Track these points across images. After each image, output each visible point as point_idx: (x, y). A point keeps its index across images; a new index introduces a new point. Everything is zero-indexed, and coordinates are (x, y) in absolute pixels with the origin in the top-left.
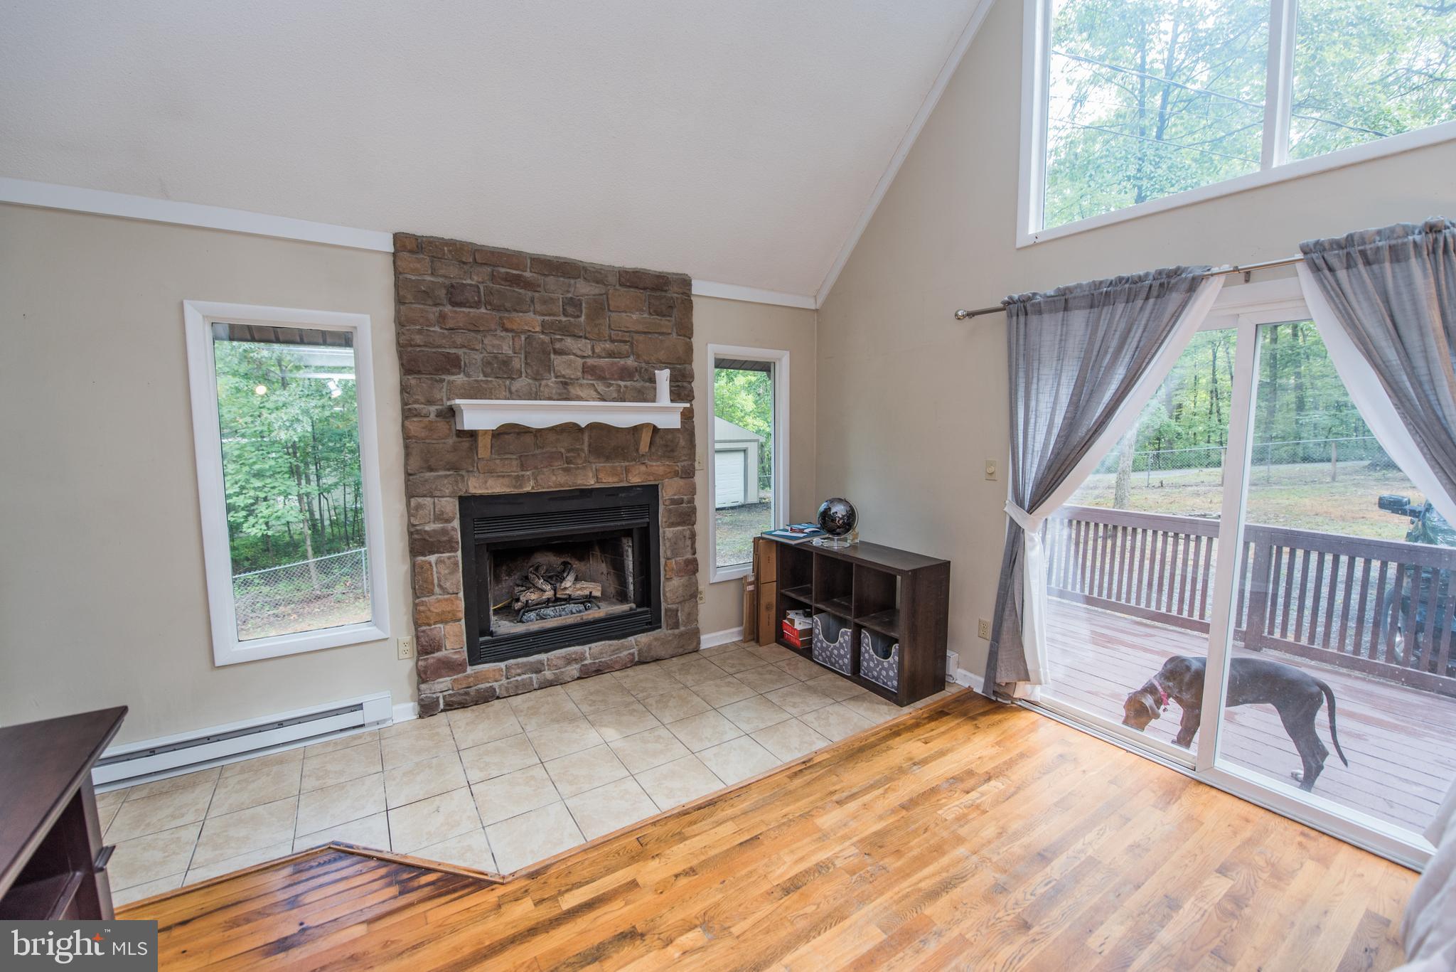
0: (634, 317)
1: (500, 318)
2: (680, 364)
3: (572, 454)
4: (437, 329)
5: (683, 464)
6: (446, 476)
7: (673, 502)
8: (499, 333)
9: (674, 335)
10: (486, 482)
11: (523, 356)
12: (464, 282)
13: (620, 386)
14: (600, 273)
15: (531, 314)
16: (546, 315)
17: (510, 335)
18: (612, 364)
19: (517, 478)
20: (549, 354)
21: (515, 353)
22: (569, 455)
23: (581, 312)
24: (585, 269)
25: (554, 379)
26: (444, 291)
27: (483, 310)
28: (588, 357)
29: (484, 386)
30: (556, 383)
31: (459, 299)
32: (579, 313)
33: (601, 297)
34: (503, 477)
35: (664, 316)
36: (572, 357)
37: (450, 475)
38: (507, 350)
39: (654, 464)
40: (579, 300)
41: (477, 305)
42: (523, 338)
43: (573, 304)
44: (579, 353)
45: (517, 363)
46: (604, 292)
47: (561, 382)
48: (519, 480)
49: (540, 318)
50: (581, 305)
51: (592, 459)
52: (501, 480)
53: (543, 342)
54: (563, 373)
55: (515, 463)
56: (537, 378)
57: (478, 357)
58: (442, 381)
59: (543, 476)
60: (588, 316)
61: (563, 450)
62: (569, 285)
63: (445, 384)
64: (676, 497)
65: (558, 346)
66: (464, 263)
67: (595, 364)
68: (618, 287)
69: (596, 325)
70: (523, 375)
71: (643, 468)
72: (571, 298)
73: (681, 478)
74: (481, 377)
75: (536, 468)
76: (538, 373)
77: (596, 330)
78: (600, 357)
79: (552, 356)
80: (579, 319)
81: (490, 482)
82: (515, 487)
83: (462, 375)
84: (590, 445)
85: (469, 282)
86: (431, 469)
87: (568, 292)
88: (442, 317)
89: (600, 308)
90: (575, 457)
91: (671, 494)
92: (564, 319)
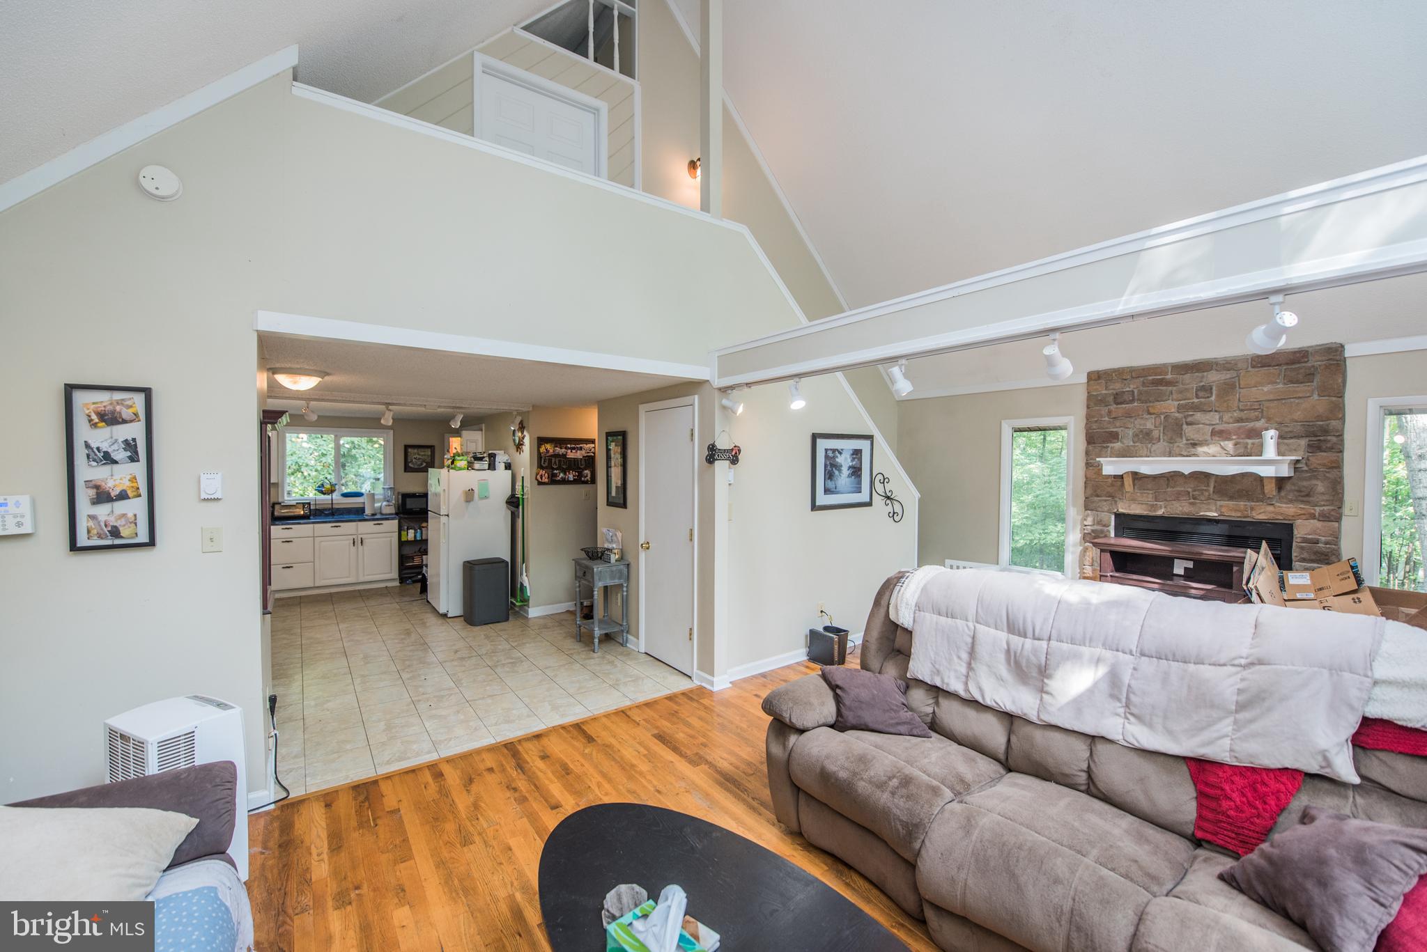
0: (1265, 389)
1: (1147, 407)
2: (1322, 421)
3: (1197, 493)
4: (1107, 419)
5: (1322, 508)
6: (1106, 501)
7: (1305, 540)
8: (1146, 416)
9: (1316, 397)
10: (1129, 506)
11: (1162, 429)
12: (1124, 390)
13: (1247, 443)
14: (1230, 363)
15: (1170, 402)
16: (1180, 400)
17: (1153, 416)
18: (1239, 428)
19: (1152, 506)
20: (1182, 425)
21: (1156, 427)
22: (1194, 493)
23: (1212, 393)
24: (1217, 364)
25: (1185, 442)
26: (1112, 397)
27: (1136, 404)
28: (1217, 424)
29: (1133, 449)
30: (1186, 444)
31: (1119, 400)
32: (1209, 395)
33: (1233, 380)
34: (1142, 504)
35: (1302, 383)
36: (1201, 426)
37: (1108, 500)
38: (1149, 425)
39: (1284, 505)
40: (1210, 386)
41: (1132, 401)
42: (1162, 417)
43: (1207, 389)
44: (1208, 422)
45: (1155, 434)
46: (1235, 375)
47: (1191, 443)
48: (1154, 507)
49: (1177, 403)
50: (1211, 389)
51: (1215, 497)
52: (1140, 506)
53: (1177, 419)
54: (1192, 437)
55: (1151, 496)
56: (1171, 441)
57: (1131, 432)
58: (1107, 447)
59: (1172, 506)
60: (1218, 396)
61: (1190, 490)
62: (1203, 377)
63: (1109, 449)
64: (1310, 537)
65: (1189, 419)
66: (1125, 380)
67: (1223, 429)
68: (1250, 369)
69: (1225, 401)
70: (1162, 440)
71: (1271, 508)
72: (1203, 386)
73: (1319, 520)
74: (1132, 443)
75: (1166, 500)
76: (1171, 439)
77: (1225, 405)
78: (1229, 423)
79: (1185, 426)
80: (1211, 399)
81: (1133, 506)
82: (1150, 511)
83: (1119, 444)
84: (1214, 487)
85: (1128, 389)
86: (1098, 496)
87: (1201, 382)
88: (1110, 412)
89: (1228, 388)
90: (1199, 495)
91: (1303, 533)
92: (1196, 400)
